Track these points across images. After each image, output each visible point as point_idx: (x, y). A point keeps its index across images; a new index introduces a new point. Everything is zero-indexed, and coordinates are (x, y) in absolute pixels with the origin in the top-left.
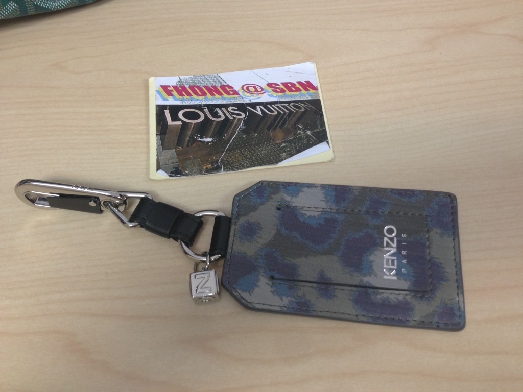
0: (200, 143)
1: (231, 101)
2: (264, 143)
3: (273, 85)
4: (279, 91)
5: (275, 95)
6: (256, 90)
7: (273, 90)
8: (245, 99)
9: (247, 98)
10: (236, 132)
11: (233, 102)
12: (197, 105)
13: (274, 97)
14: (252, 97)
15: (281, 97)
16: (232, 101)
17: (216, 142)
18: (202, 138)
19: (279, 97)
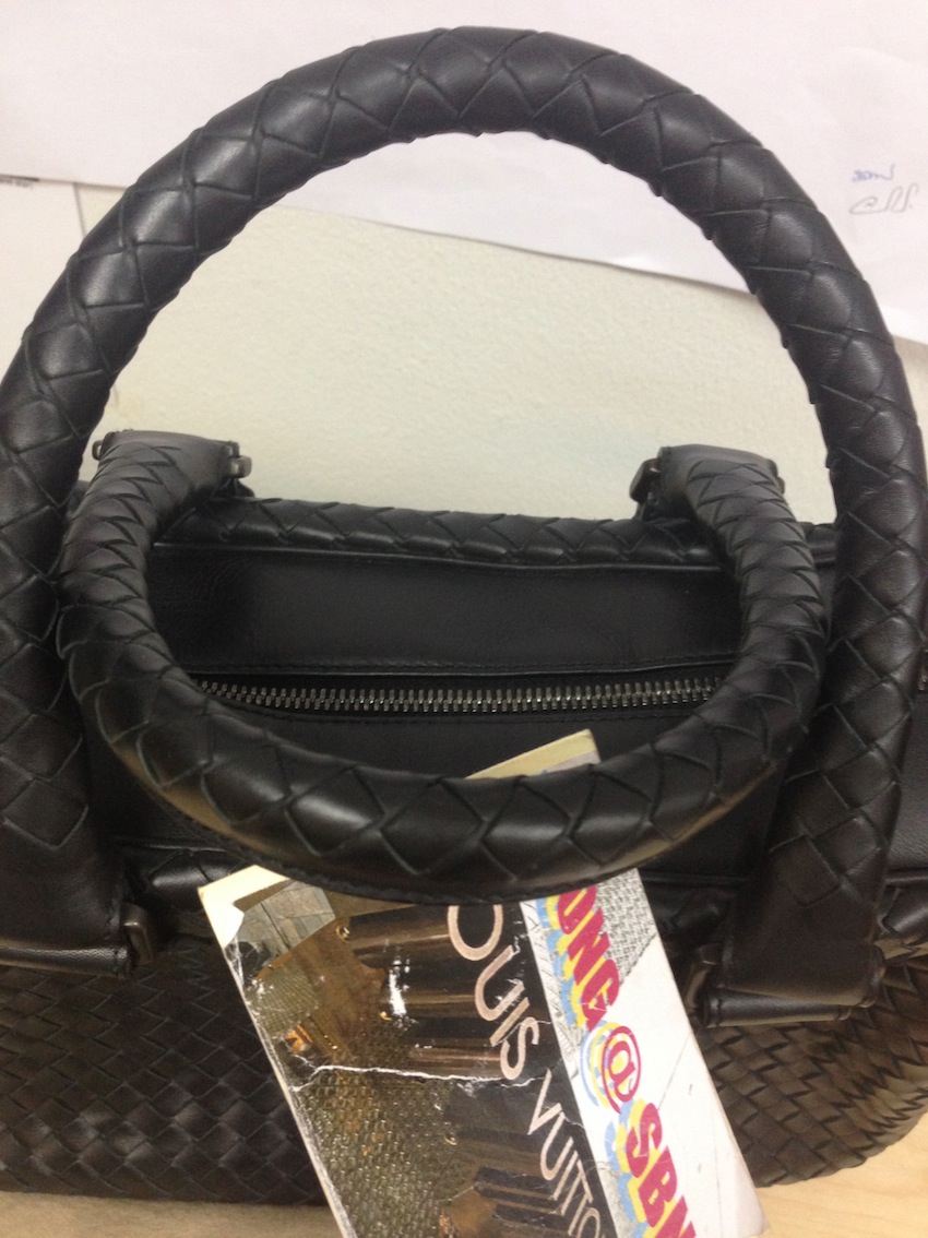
0: (378, 984)
1: (559, 1015)
2: (425, 1181)
3: (652, 1127)
4: (636, 1153)
5: (614, 1148)
6: (619, 1079)
7: (632, 1133)
8: (577, 1054)
9: (581, 1060)
10: (448, 1075)
11: (558, 1022)
12: (522, 918)
13: (608, 1146)
14: (589, 1075)
15: (615, 1172)
16: (562, 1019)
17: (395, 1029)
18: (399, 984)
19: (613, 1163)
